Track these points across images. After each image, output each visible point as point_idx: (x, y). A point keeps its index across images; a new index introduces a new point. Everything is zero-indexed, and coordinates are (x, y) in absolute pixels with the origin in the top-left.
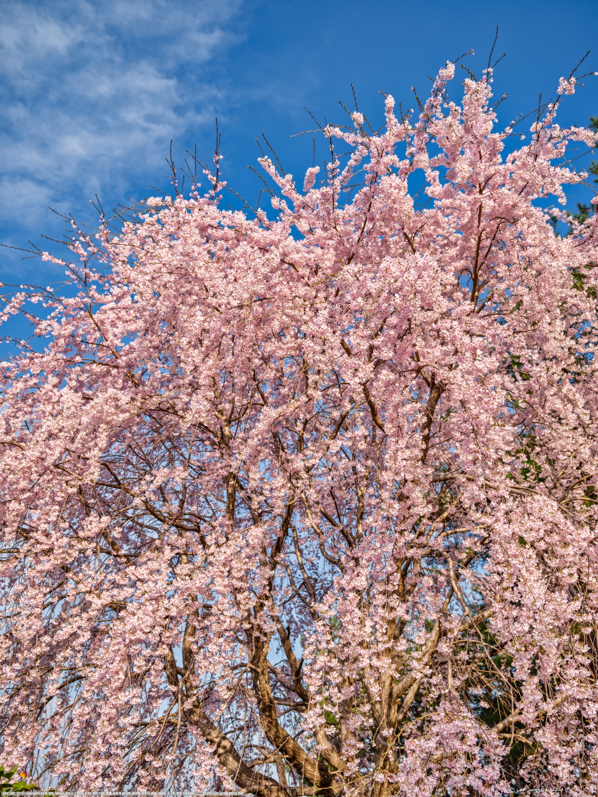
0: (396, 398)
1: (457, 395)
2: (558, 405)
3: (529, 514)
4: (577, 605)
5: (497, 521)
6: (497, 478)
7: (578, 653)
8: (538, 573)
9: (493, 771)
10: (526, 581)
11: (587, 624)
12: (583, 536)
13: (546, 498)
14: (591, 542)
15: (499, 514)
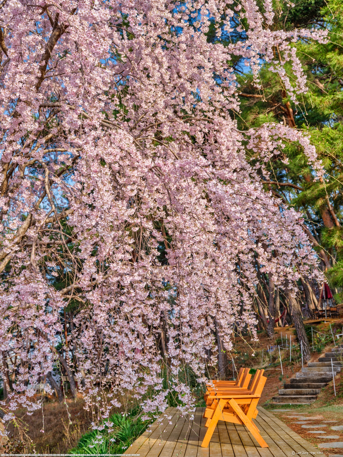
0: (21, 27)
1: (73, 37)
2: (149, 64)
3: (111, 143)
4: (132, 211)
5: (87, 143)
6: (93, 110)
7: (126, 244)
8: (109, 186)
9: (53, 318)
10: (100, 190)
11: (136, 225)
12: (146, 164)
13: (126, 133)
14: (151, 169)
15: (89, 138)
